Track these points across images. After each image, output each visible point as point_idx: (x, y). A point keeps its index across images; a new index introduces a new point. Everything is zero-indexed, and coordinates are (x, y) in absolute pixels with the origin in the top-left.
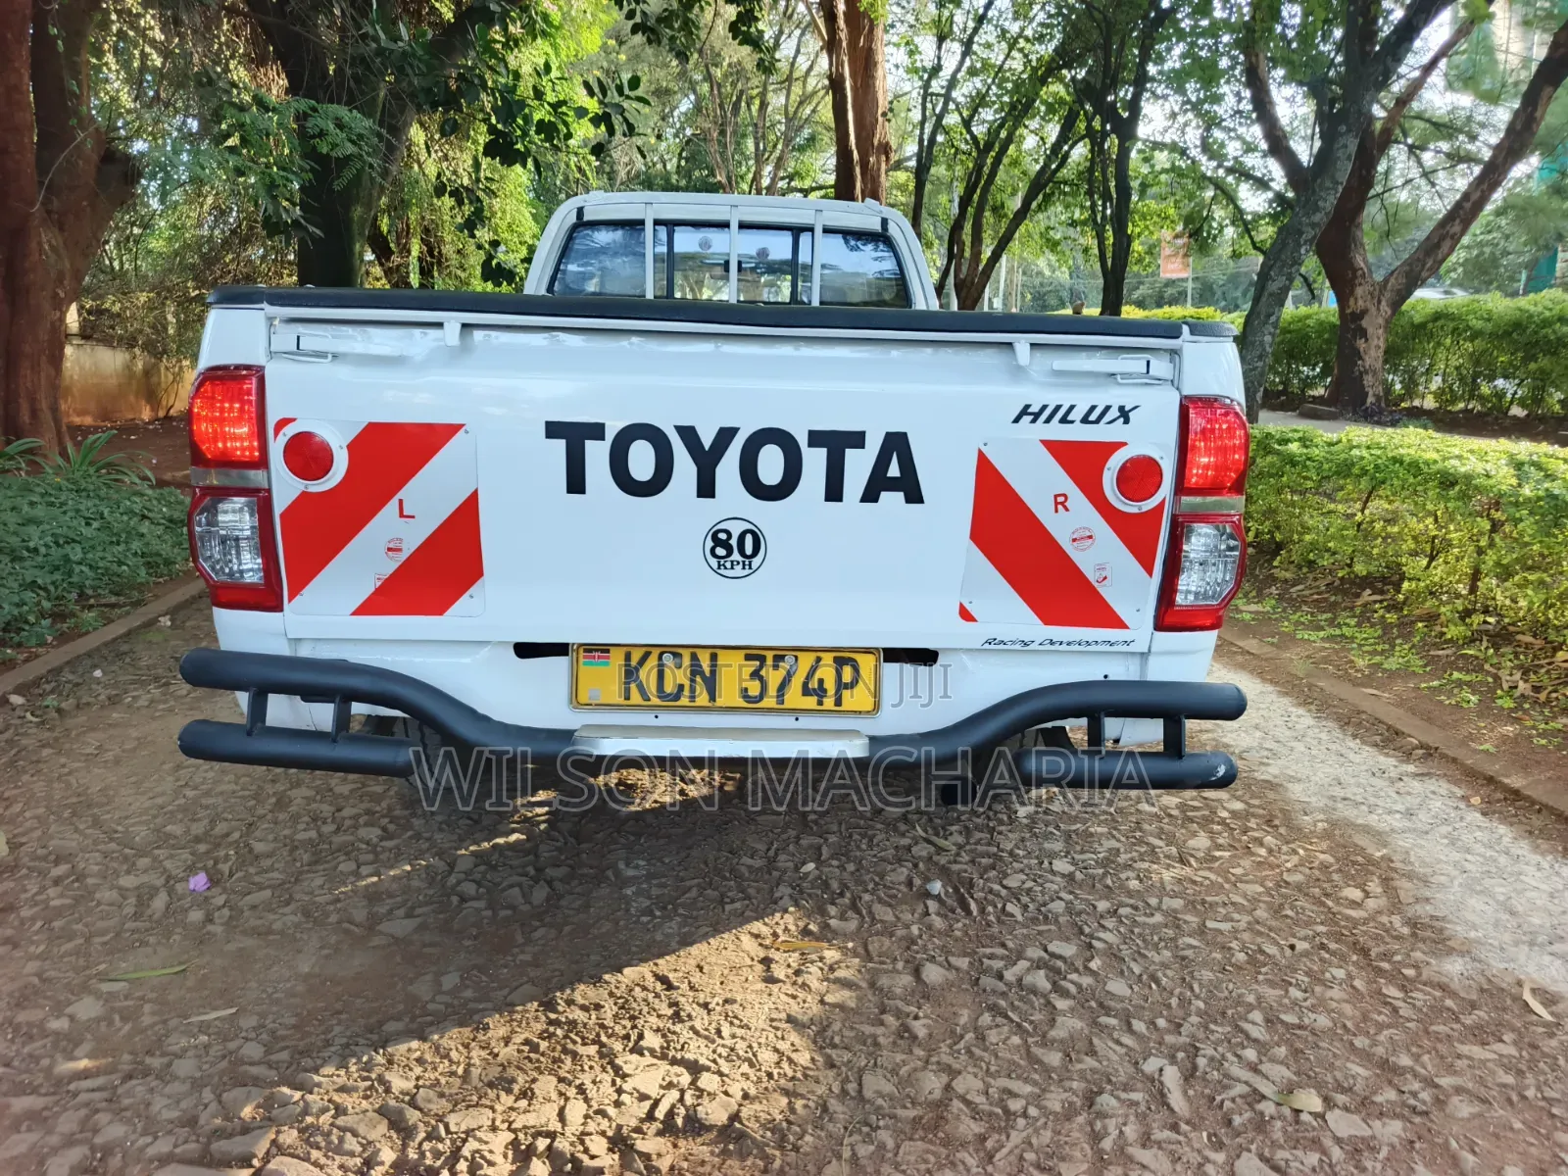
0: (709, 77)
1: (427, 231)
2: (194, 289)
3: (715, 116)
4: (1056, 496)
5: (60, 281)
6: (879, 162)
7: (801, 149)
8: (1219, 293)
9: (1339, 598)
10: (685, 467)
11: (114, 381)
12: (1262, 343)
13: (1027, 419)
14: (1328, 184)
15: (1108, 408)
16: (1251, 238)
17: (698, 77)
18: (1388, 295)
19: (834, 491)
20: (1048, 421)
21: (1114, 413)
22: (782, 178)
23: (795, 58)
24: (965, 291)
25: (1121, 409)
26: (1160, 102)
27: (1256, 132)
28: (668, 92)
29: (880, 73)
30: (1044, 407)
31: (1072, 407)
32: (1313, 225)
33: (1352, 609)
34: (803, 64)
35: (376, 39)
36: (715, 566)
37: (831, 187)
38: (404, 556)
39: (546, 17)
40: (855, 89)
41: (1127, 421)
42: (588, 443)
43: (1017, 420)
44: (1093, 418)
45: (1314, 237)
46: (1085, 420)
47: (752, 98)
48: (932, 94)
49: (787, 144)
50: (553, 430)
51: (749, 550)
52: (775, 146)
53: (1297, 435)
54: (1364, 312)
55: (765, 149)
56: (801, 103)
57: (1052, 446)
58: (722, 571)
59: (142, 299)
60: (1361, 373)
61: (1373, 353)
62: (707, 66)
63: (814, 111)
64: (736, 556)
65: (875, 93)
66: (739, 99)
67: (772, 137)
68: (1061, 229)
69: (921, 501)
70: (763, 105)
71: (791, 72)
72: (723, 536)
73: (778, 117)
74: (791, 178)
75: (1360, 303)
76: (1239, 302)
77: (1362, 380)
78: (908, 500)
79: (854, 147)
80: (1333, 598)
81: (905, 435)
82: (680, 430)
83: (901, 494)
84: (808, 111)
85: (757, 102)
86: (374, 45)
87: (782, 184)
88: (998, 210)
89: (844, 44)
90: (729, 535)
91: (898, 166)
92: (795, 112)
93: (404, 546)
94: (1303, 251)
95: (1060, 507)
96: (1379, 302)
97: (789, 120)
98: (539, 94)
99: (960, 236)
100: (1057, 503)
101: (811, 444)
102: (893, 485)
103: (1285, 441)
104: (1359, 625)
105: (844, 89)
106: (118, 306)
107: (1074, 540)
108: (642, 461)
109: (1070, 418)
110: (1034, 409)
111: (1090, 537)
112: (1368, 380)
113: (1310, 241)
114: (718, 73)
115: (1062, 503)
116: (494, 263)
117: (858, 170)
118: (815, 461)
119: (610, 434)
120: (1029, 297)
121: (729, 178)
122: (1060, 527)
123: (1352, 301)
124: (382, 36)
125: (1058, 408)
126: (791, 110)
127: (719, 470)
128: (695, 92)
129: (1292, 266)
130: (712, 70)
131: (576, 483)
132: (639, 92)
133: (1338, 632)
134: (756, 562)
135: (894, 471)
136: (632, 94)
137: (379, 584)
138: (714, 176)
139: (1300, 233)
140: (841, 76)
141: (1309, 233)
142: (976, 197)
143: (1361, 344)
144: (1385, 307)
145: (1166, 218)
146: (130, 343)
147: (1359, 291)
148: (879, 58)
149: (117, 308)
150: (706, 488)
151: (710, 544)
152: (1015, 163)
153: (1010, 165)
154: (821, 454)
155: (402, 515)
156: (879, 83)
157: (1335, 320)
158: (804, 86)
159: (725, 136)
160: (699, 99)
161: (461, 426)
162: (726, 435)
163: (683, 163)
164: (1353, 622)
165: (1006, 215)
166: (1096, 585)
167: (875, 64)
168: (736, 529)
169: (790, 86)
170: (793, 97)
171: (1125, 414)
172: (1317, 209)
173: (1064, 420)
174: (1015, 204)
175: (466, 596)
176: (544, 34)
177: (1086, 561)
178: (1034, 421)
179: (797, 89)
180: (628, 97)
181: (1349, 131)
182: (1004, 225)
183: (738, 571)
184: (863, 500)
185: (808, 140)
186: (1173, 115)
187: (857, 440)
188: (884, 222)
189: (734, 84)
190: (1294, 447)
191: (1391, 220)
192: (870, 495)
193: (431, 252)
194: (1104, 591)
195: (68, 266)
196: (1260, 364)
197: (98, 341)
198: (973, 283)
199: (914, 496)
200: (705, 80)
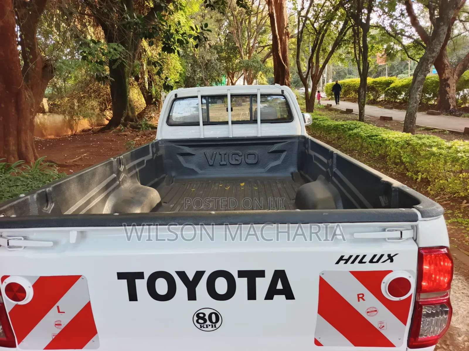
0: (233, 15)
1: (149, 72)
2: (82, 94)
3: (235, 27)
4: (358, 295)
5: (32, 106)
6: (285, 38)
7: (262, 34)
8: (396, 68)
9: (454, 204)
10: (181, 289)
11: (60, 124)
12: (416, 97)
13: (342, 262)
14: (438, 43)
15: (382, 256)
16: (408, 54)
17: (229, 14)
18: (456, 72)
19: (252, 295)
20: (353, 262)
21: (385, 257)
22: (256, 43)
23: (259, 6)
24: (314, 78)
25: (389, 255)
26: (375, 13)
27: (408, 20)
28: (221, 20)
29: (285, 10)
30: (351, 257)
31: (364, 256)
32: (433, 57)
33: (460, 209)
34: (261, 7)
35: (127, 19)
36: (199, 327)
37: (271, 45)
38: (63, 327)
39: (181, 4)
40: (277, 16)
41: (392, 261)
42: (136, 280)
43: (337, 263)
44: (375, 260)
45: (433, 61)
46: (371, 261)
47: (246, 19)
48: (301, 16)
49: (257, 33)
50: (121, 276)
51: (214, 320)
52: (254, 33)
53: (435, 144)
54: (448, 79)
55: (251, 35)
56: (261, 20)
57: (356, 274)
58: (202, 329)
59: (66, 100)
60: (448, 99)
61: (452, 92)
62: (232, 12)
63: (265, 22)
64: (208, 323)
65: (283, 17)
66: (242, 20)
67: (253, 31)
68: (344, 55)
69: (293, 298)
70: (250, 22)
71: (258, 11)
72: (201, 315)
73: (254, 24)
74: (259, 43)
75: (447, 75)
76: (403, 70)
77: (448, 101)
78: (287, 298)
79: (277, 34)
80: (452, 204)
81: (284, 271)
82: (179, 273)
83: (284, 296)
84: (264, 22)
85: (248, 20)
86: (127, 20)
87: (257, 45)
88: (324, 50)
89: (273, 3)
90: (204, 315)
91: (292, 37)
92: (260, 23)
93: (62, 323)
94: (429, 66)
95: (360, 299)
96: (454, 75)
97: (258, 26)
98: (177, 32)
99: (312, 61)
100: (359, 298)
101: (240, 276)
102: (280, 292)
103: (431, 146)
104: (463, 217)
105: (274, 17)
106: (59, 102)
107: (368, 312)
108: (161, 286)
109: (363, 261)
110: (346, 257)
111: (376, 311)
112: (450, 101)
113: (432, 63)
114: (236, 13)
115: (362, 298)
116: (167, 84)
117: (279, 41)
118: (242, 284)
119: (147, 276)
120: (335, 73)
121: (240, 45)
122: (361, 308)
123: (444, 75)
124: (129, 18)
125: (358, 256)
126: (258, 22)
127: (197, 289)
128: (228, 19)
129: (426, 71)
130: (233, 12)
131: (133, 296)
132: (208, 28)
133: (456, 220)
134: (218, 325)
135: (280, 286)
136: (206, 29)
137: (54, 337)
138: (236, 45)
139: (428, 60)
140: (273, 13)
141: (431, 60)
142: (317, 49)
143: (448, 89)
144: (456, 76)
145: (379, 50)
146: (63, 113)
147: (446, 71)
148: (284, 6)
149: (59, 103)
150: (192, 296)
151: (196, 318)
152: (329, 35)
153: (327, 36)
154: (245, 280)
155: (59, 312)
156: (284, 13)
157: (437, 79)
158: (262, 15)
159: (238, 32)
160: (230, 21)
161: (80, 276)
162: (199, 275)
163: (226, 41)
164: (461, 215)
165: (326, 52)
166: (379, 329)
167: (283, 8)
168: (207, 312)
169: (257, 15)
170: (259, 18)
171: (391, 258)
172: (434, 52)
173: (361, 262)
174: (330, 48)
175: (91, 341)
176: (181, 9)
177: (374, 321)
178: (346, 263)
179: (260, 16)
180: (205, 30)
181: (444, 24)
182: (327, 55)
183: (210, 328)
184: (266, 299)
185: (264, 31)
186: (380, 16)
187: (261, 274)
188: (283, 91)
189: (240, 16)
190: (434, 149)
191: (455, 45)
192: (269, 296)
193: (150, 77)
194: (383, 332)
195: (34, 101)
196: (415, 105)
197: (54, 113)
198: (317, 75)
199: (290, 296)
200: (231, 15)
